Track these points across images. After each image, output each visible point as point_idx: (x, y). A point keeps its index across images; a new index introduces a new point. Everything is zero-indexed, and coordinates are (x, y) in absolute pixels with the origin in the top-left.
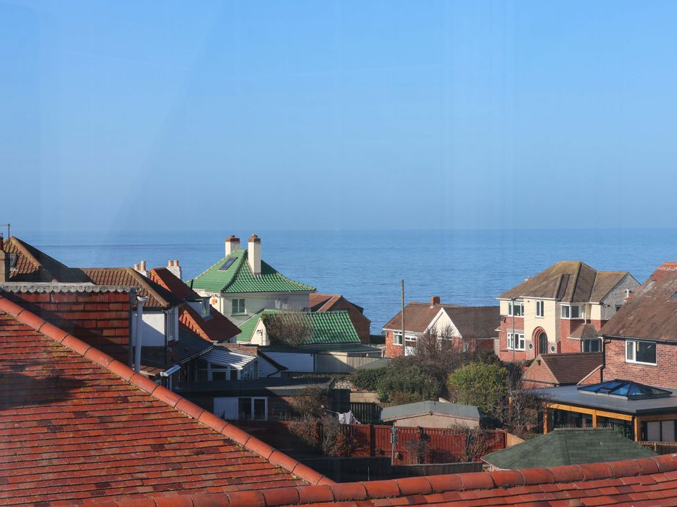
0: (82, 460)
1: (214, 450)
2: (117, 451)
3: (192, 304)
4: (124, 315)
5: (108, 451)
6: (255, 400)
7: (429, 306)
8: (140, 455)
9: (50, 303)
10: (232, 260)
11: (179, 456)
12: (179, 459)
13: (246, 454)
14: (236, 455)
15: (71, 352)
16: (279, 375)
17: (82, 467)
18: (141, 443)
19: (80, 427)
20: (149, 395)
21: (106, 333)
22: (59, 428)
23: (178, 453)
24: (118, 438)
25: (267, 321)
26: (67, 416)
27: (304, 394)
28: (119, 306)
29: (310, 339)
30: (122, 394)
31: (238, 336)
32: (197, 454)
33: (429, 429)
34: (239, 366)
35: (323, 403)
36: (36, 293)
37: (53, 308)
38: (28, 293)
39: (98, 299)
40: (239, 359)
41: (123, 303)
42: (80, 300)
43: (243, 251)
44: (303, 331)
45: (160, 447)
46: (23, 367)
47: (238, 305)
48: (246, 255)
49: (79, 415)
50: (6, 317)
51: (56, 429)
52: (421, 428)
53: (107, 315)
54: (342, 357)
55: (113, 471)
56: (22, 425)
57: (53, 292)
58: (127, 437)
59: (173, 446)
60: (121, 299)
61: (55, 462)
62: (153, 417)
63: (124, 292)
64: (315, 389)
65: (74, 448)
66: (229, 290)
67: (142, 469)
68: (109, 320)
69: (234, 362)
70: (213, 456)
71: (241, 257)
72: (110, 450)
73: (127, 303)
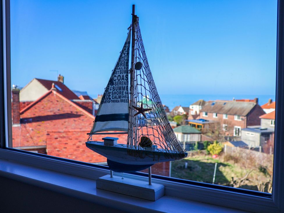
4: (92, 105)
9: (80, 103)
21: (89, 108)
22: (76, 121)
26: (78, 119)
30: (86, 116)
36: (78, 102)
39: (88, 103)
42: (85, 103)
57: (81, 101)
65: (77, 124)
68: (89, 106)
72: (83, 124)
73: (92, 103)
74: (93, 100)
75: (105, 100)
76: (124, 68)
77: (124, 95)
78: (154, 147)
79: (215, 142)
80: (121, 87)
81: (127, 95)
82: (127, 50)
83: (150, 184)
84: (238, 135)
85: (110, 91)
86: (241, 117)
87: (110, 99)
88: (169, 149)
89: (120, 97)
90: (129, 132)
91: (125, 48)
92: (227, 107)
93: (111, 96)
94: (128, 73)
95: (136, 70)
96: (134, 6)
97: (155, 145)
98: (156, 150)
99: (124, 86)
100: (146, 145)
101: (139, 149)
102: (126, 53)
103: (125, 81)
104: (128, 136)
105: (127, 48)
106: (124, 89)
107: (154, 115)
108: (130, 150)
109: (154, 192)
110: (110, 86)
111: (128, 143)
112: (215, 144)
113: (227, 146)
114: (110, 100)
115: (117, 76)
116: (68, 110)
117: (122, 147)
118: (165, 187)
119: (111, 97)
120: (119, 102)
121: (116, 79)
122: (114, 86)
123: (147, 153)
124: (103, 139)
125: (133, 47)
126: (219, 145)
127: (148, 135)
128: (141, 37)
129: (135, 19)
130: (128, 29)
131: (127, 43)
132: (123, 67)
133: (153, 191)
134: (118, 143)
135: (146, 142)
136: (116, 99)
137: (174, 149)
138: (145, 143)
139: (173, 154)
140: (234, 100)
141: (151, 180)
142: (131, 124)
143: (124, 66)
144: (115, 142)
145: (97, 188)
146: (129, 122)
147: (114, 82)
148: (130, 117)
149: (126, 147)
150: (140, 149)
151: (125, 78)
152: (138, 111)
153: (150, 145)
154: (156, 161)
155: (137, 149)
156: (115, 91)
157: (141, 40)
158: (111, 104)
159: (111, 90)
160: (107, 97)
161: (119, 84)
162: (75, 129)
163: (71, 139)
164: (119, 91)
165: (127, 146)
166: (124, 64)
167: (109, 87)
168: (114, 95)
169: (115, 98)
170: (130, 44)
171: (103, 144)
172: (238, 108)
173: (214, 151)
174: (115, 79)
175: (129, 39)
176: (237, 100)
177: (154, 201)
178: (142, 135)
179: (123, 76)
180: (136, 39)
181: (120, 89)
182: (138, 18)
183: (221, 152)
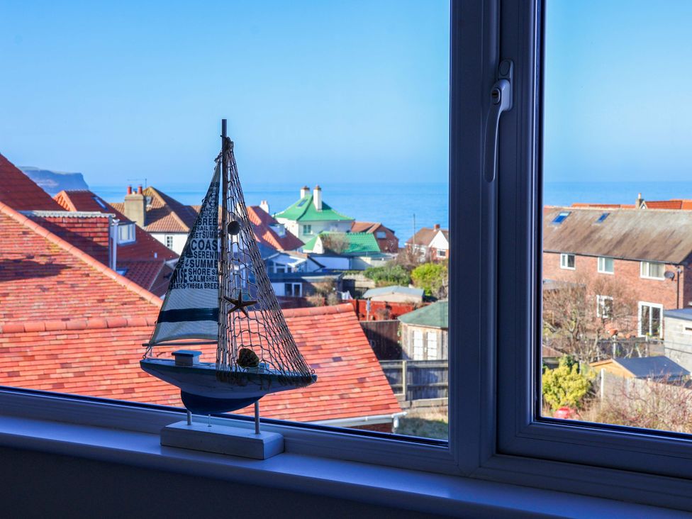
0: (57, 306)
1: (133, 303)
2: (77, 302)
3: (273, 228)
4: (106, 230)
5: (72, 302)
6: (295, 285)
7: (432, 230)
8: (90, 305)
9: (62, 223)
10: (304, 201)
11: (112, 306)
12: (111, 307)
13: (151, 305)
14: (144, 306)
15: (62, 249)
16: (321, 271)
17: (56, 310)
18: (92, 298)
19: (59, 289)
20: (102, 273)
21: (95, 240)
22: (48, 289)
23: (112, 304)
24: (79, 295)
25: (322, 238)
26: (53, 283)
27: (323, 281)
28: (103, 225)
29: (349, 250)
30: (87, 272)
31: (303, 247)
32: (123, 305)
33: (391, 303)
34: (293, 265)
35: (334, 287)
36: (55, 217)
37: (64, 225)
38: (50, 217)
39: (90, 221)
40: (294, 261)
41: (105, 223)
42: (80, 221)
43: (311, 196)
44: (344, 245)
45: (103, 301)
46: (33, 257)
47: (307, 229)
48: (312, 198)
49: (59, 283)
50: (29, 230)
51: (44, 290)
52: (387, 302)
53: (96, 230)
54: (367, 260)
55: (73, 313)
56: (27, 288)
57: (64, 217)
58: (85, 295)
59: (109, 300)
60: (104, 221)
61: (42, 307)
62: (101, 285)
63: (105, 218)
64: (330, 279)
65: (53, 300)
66: (301, 219)
67: (90, 312)
68: (97, 232)
69: (291, 263)
70: (131, 306)
71: (309, 198)
72: (74, 302)
73: (107, 223)
74: (108, 209)
75: (176, 284)
76: (211, 228)
77: (211, 275)
78: (263, 366)
79: (562, 362)
80: (205, 261)
81: (215, 276)
82: (214, 197)
83: (257, 433)
84: (655, 332)
85: (185, 267)
86: (663, 269)
87: (186, 281)
88: (286, 369)
89: (203, 279)
90: (220, 340)
91: (210, 193)
92: (613, 229)
93: (188, 276)
94: (216, 237)
95: (230, 235)
96: (224, 122)
97: (263, 362)
98: (265, 372)
99: (210, 260)
100: (248, 363)
101: (236, 370)
102: (213, 201)
103: (212, 251)
104: (218, 348)
105: (214, 194)
106: (210, 265)
107: (262, 313)
108: (221, 372)
109: (263, 444)
110: (186, 259)
111: (218, 361)
112: (562, 369)
113: (609, 376)
114: (186, 284)
115: (198, 242)
116: (17, 248)
117: (207, 367)
118: (286, 438)
119: (187, 278)
120: (202, 287)
121: (196, 248)
122: (193, 258)
123: (249, 377)
124: (173, 354)
125: (225, 193)
126: (578, 370)
127: (251, 345)
128: (237, 177)
129: (227, 144)
130: (216, 160)
131: (214, 184)
132: (208, 227)
133: (261, 442)
134: (201, 361)
135: (247, 358)
136: (198, 283)
137: (294, 369)
138: (246, 360)
139: (292, 377)
140: (641, 201)
141: (260, 427)
142: (224, 328)
143: (209, 224)
144: (195, 359)
145: (163, 445)
146: (219, 324)
147: (193, 252)
148: (221, 316)
149: (215, 368)
150: (238, 371)
151: (212, 245)
152: (234, 306)
153: (255, 363)
154: (265, 390)
155: (234, 370)
156: (195, 268)
157: (238, 183)
158: (187, 290)
159: (187, 265)
160: (181, 277)
161: (201, 256)
162: (43, 318)
163: (32, 358)
164: (201, 268)
165: (217, 366)
166: (210, 222)
167: (183, 259)
168: (192, 275)
169: (195, 280)
170: (219, 187)
171: (173, 364)
172: (654, 235)
173: (561, 395)
174: (194, 247)
175: (218, 178)
176: (652, 204)
177: (263, 459)
178: (242, 345)
179: (208, 242)
180: (229, 180)
181: (203, 264)
182: (232, 143)
183: (584, 396)
